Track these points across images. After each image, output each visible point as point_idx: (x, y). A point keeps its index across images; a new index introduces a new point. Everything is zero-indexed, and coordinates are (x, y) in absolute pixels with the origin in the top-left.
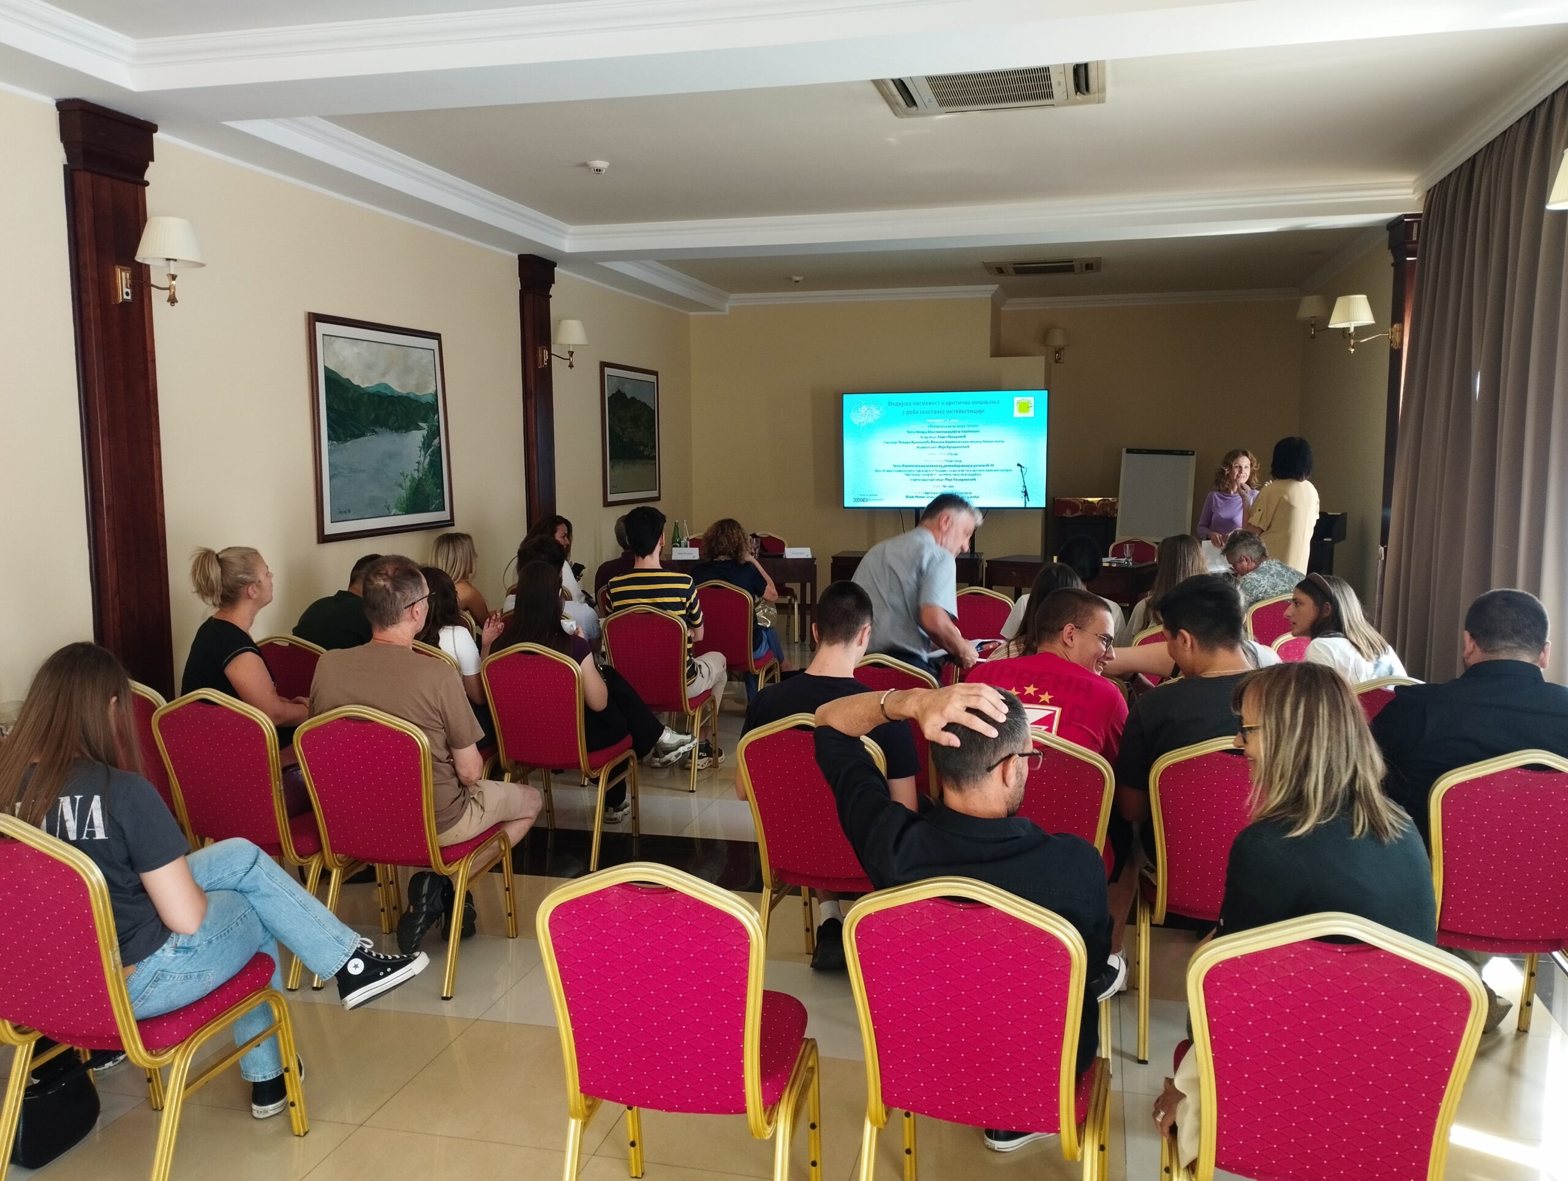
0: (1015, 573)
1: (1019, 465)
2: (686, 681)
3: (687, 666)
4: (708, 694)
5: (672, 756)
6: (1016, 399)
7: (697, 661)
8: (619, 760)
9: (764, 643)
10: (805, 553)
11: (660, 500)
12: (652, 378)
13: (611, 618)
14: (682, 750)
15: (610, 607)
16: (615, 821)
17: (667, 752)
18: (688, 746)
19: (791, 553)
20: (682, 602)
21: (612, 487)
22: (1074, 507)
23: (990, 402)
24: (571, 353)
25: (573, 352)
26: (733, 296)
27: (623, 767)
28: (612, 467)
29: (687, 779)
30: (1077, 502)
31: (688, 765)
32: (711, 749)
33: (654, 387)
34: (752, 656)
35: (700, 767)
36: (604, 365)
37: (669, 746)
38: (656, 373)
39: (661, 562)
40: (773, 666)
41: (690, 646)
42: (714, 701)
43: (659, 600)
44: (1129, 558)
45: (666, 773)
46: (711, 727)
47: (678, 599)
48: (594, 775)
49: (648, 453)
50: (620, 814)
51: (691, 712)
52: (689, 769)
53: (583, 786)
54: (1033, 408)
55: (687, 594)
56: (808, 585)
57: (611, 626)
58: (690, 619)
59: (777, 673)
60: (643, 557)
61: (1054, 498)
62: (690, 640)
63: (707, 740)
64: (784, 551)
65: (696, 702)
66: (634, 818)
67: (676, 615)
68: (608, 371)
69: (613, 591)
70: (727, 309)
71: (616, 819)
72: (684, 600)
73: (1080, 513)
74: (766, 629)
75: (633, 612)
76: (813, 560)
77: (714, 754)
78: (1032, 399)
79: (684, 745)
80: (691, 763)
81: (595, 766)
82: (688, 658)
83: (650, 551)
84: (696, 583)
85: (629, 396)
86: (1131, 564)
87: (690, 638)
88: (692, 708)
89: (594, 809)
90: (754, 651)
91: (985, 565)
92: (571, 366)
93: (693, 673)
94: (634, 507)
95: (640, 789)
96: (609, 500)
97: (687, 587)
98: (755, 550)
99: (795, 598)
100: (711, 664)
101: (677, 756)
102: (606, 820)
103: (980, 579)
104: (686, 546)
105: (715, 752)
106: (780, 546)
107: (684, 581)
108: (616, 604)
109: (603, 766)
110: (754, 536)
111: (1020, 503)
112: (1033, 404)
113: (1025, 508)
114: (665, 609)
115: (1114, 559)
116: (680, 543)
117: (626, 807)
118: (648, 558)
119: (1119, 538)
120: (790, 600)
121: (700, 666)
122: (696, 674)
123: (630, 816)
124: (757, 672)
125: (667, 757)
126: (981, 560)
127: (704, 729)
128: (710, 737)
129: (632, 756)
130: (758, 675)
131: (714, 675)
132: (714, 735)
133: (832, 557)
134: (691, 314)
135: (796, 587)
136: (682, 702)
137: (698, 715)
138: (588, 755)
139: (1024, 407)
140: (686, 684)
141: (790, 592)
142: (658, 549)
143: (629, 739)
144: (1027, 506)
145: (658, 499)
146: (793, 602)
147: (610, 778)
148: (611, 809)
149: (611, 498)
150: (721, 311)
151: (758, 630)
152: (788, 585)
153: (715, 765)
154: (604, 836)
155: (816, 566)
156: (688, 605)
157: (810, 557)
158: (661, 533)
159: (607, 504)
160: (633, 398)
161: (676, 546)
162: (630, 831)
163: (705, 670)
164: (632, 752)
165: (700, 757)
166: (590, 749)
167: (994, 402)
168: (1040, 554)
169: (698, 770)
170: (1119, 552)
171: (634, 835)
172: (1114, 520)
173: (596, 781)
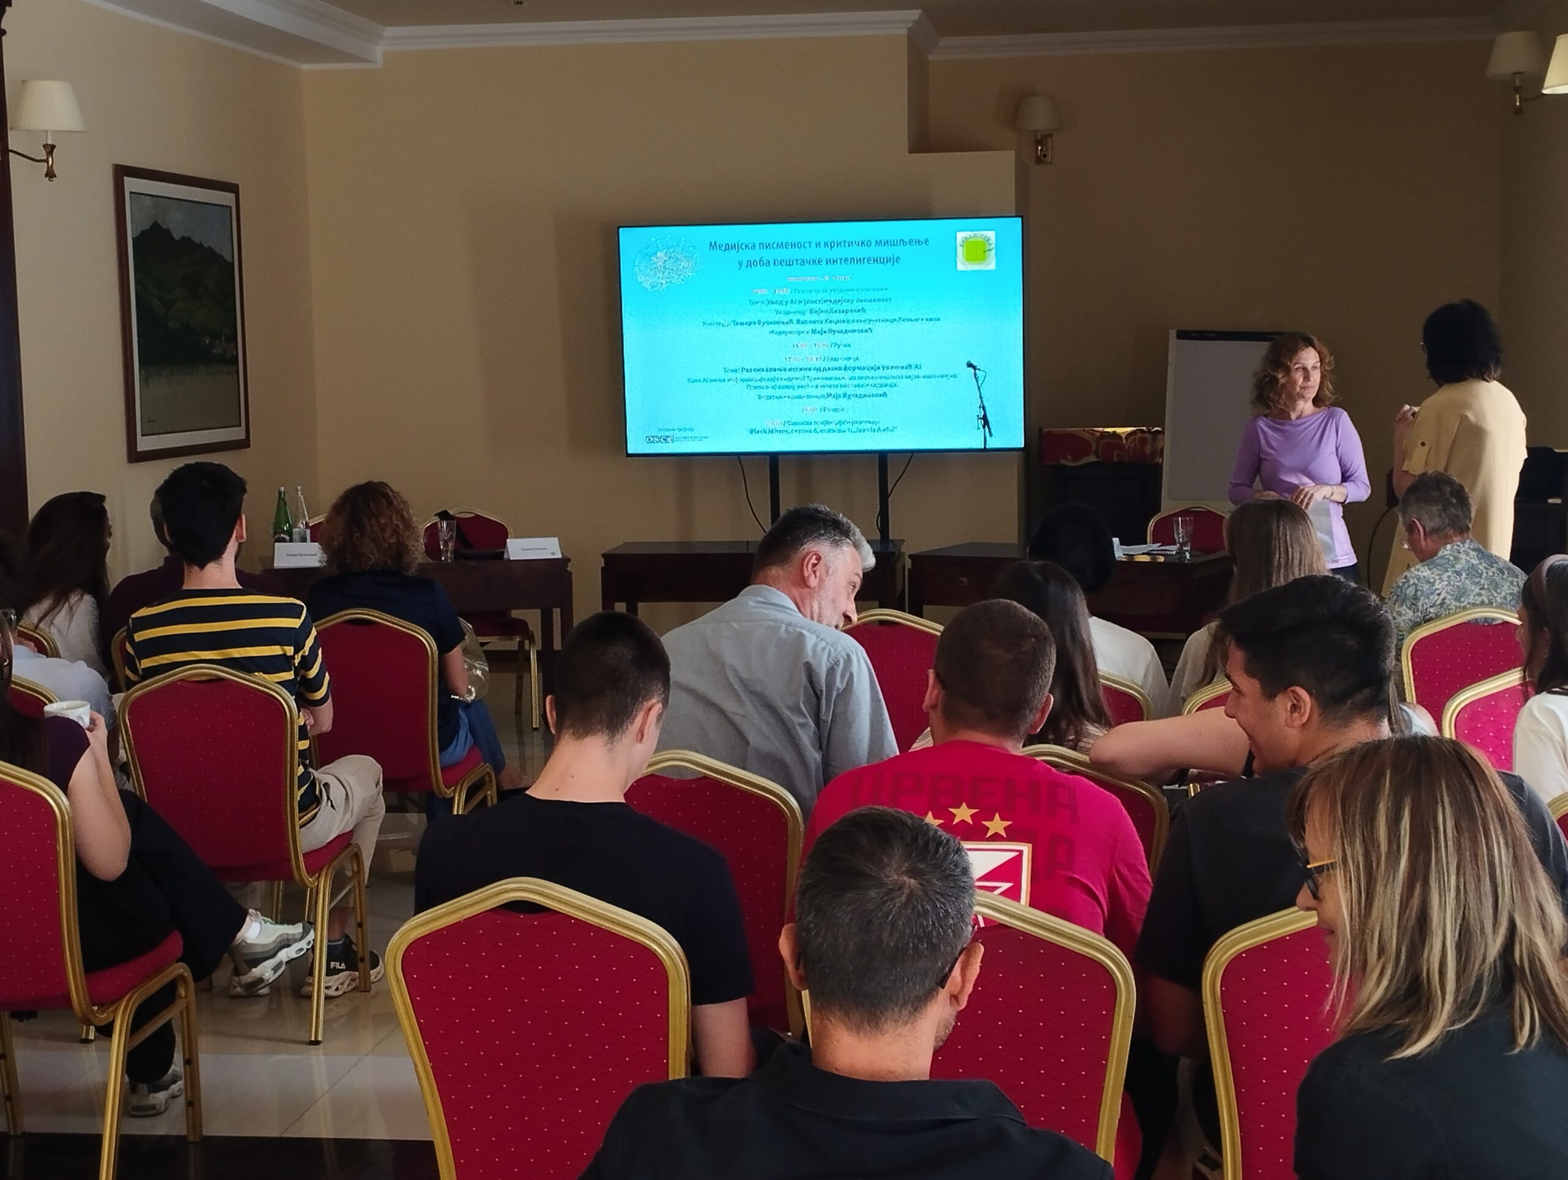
0: (964, 580)
1: (970, 365)
2: (297, 819)
3: (299, 788)
4: (345, 841)
5: (266, 971)
6: (961, 236)
7: (321, 775)
8: (155, 985)
9: (462, 733)
10: (547, 548)
11: (248, 446)
12: (227, 198)
13: (137, 692)
14: (284, 955)
15: (135, 670)
16: (152, 1112)
17: (256, 961)
18: (296, 946)
19: (518, 549)
20: (284, 655)
21: (147, 420)
22: (1080, 446)
23: (911, 241)
24: (50, 149)
25: (53, 147)
26: (389, 31)
27: (167, 996)
28: (144, 381)
29: (305, 1017)
30: (1087, 436)
31: (306, 989)
32: (356, 953)
33: (230, 217)
34: (437, 760)
35: (332, 992)
36: (121, 172)
37: (259, 950)
38: (233, 188)
39: (240, 575)
40: (483, 778)
41: (304, 745)
42: (357, 857)
43: (237, 653)
44: (1183, 545)
45: (259, 1009)
46: (354, 908)
47: (275, 650)
48: (103, 1018)
49: (220, 351)
50: (161, 1096)
51: (310, 880)
52: (309, 997)
53: (86, 1041)
54: (993, 252)
55: (295, 638)
56: (557, 612)
57: (137, 708)
58: (302, 689)
59: (491, 794)
60: (202, 567)
61: (1041, 429)
62: (303, 733)
63: (347, 937)
64: (504, 545)
65: (318, 859)
66: (190, 1104)
67: (271, 682)
68: (131, 184)
69: (139, 637)
70: (380, 58)
71: (153, 1107)
72: (290, 650)
73: (1092, 459)
74: (467, 706)
75: (181, 680)
76: (564, 561)
77: (361, 965)
78: (991, 235)
79: (288, 946)
80: (312, 985)
81: (107, 1001)
82: (301, 769)
83: (216, 554)
84: (315, 616)
85: (177, 235)
86: (1188, 555)
87: (303, 729)
88: (311, 873)
89: (105, 1085)
90: (440, 752)
91: (908, 564)
92: (50, 174)
93: (311, 800)
94: (179, 463)
95: (204, 1044)
96: (139, 449)
97: (295, 623)
98: (446, 544)
99: (532, 639)
100: (351, 780)
101: (275, 969)
102: (129, 1109)
103: (898, 593)
104: (304, 540)
105: (362, 960)
106: (498, 534)
107: (291, 611)
108: (146, 663)
109: (121, 998)
110: (444, 515)
111: (973, 440)
112: (993, 246)
113: (985, 450)
114: (250, 671)
115: (1156, 546)
116: (290, 533)
117: (174, 1082)
118: (211, 567)
119: (1168, 506)
120: (521, 644)
121: (326, 785)
122: (317, 801)
123: (181, 1101)
124: (449, 792)
125: (256, 972)
126: (901, 555)
127: (338, 914)
128: (351, 930)
129: (182, 977)
130: (453, 798)
131: (356, 803)
132: (360, 925)
133: (604, 555)
134: (305, 67)
135: (532, 617)
136: (289, 860)
137: (324, 885)
138: (87, 980)
139: (978, 251)
140: (298, 823)
141: (521, 628)
142: (232, 547)
143: (176, 942)
144: (987, 447)
145: (244, 444)
146: (527, 647)
147: (138, 1022)
148: (143, 1087)
149: (145, 444)
150: (369, 61)
151: (449, 709)
152: (516, 614)
153: (363, 987)
154: (126, 1144)
155: (570, 574)
156: (297, 662)
157: (560, 556)
158: (239, 516)
159: (135, 456)
160: (186, 240)
161: (283, 540)
162: (184, 1133)
163: (337, 792)
164: (181, 969)
165: (331, 972)
166: (92, 965)
167: (919, 242)
168: (1016, 541)
169: (328, 998)
170: (1164, 535)
171: (191, 1139)
172: (1156, 470)
173: (106, 1031)
